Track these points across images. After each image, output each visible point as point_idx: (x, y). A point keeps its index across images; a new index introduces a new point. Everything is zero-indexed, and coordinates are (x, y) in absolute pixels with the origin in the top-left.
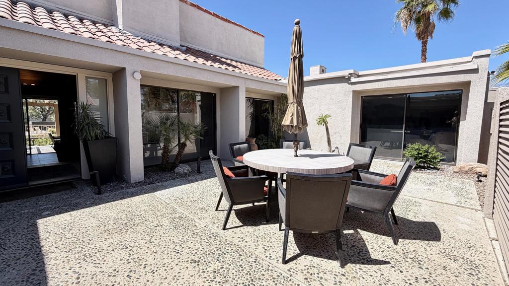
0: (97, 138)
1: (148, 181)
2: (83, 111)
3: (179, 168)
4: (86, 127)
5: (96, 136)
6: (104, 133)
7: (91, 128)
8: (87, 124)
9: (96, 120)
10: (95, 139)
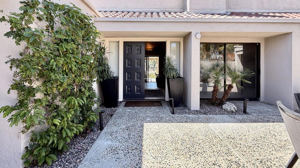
0: (174, 78)
1: (202, 111)
2: (168, 61)
3: (226, 105)
4: (169, 71)
5: (173, 76)
6: (177, 74)
7: (171, 71)
8: (169, 69)
9: (174, 66)
10: (173, 78)
